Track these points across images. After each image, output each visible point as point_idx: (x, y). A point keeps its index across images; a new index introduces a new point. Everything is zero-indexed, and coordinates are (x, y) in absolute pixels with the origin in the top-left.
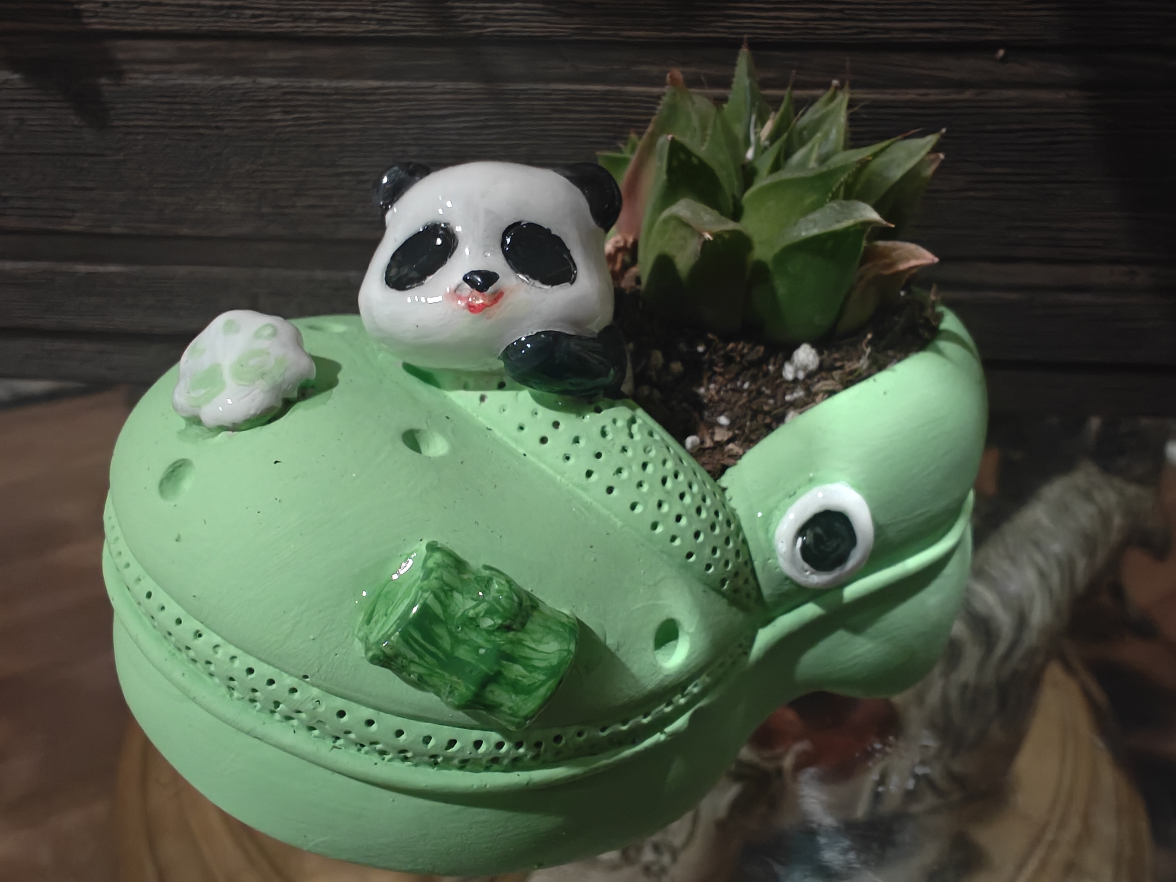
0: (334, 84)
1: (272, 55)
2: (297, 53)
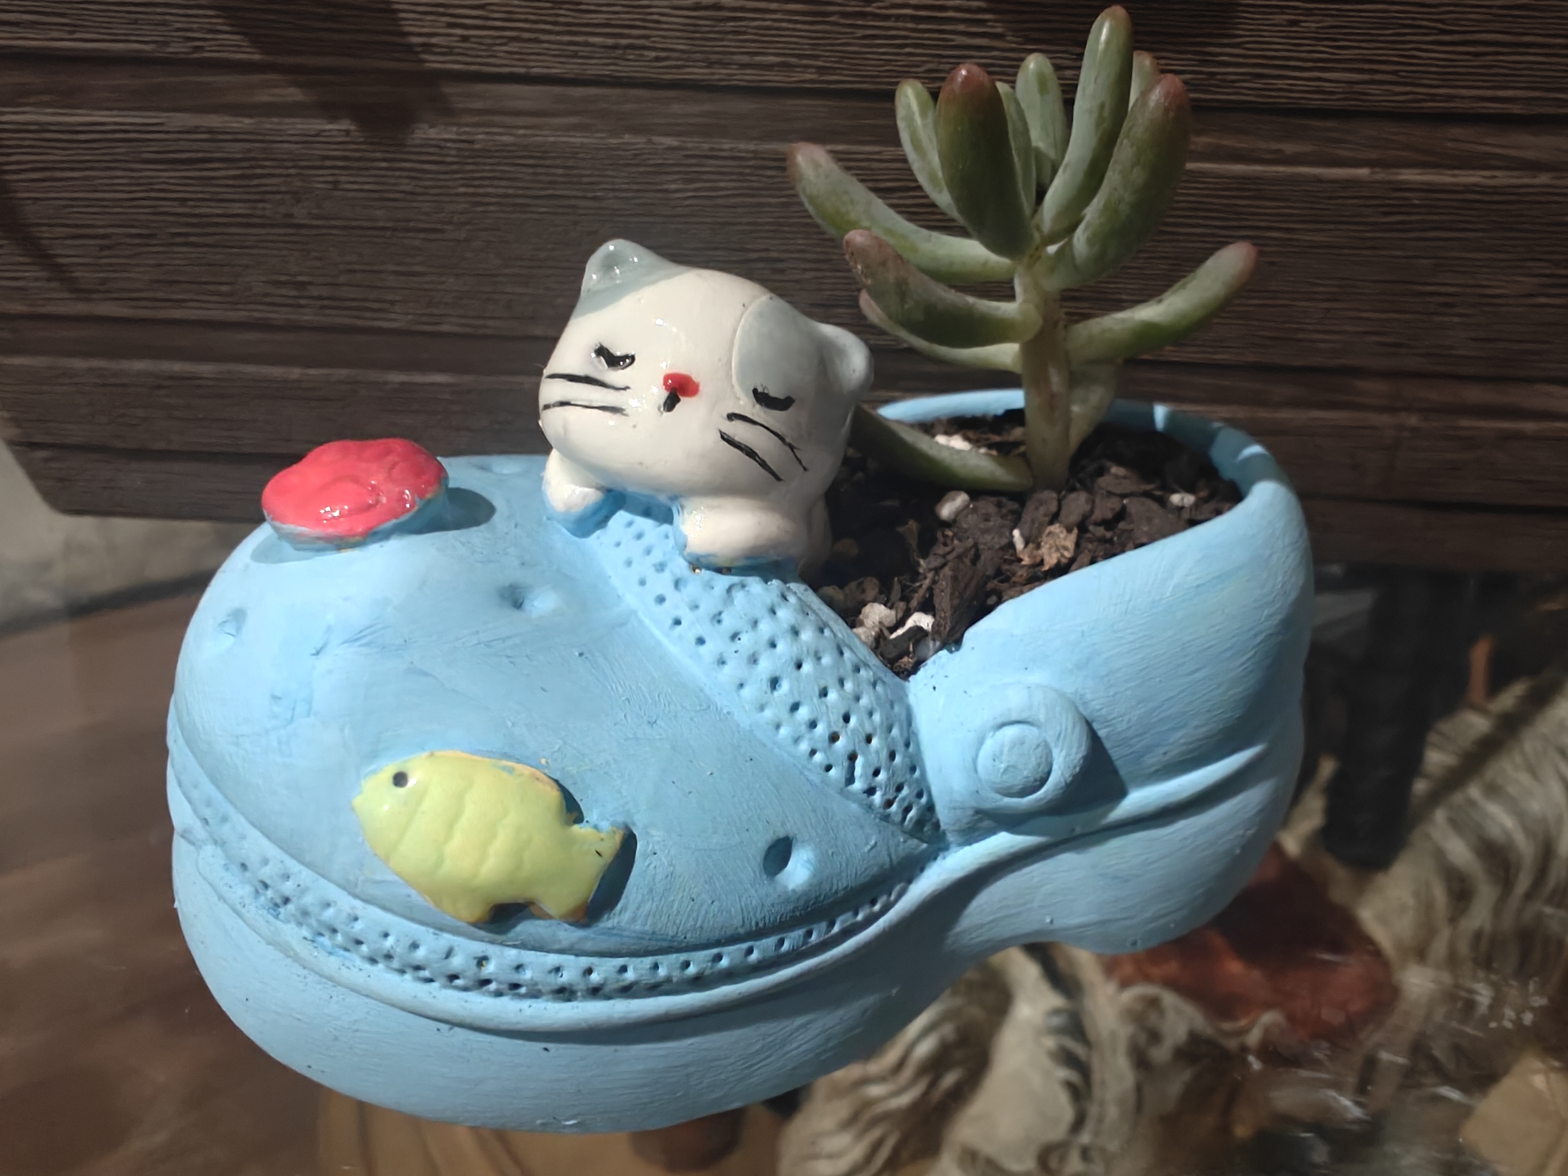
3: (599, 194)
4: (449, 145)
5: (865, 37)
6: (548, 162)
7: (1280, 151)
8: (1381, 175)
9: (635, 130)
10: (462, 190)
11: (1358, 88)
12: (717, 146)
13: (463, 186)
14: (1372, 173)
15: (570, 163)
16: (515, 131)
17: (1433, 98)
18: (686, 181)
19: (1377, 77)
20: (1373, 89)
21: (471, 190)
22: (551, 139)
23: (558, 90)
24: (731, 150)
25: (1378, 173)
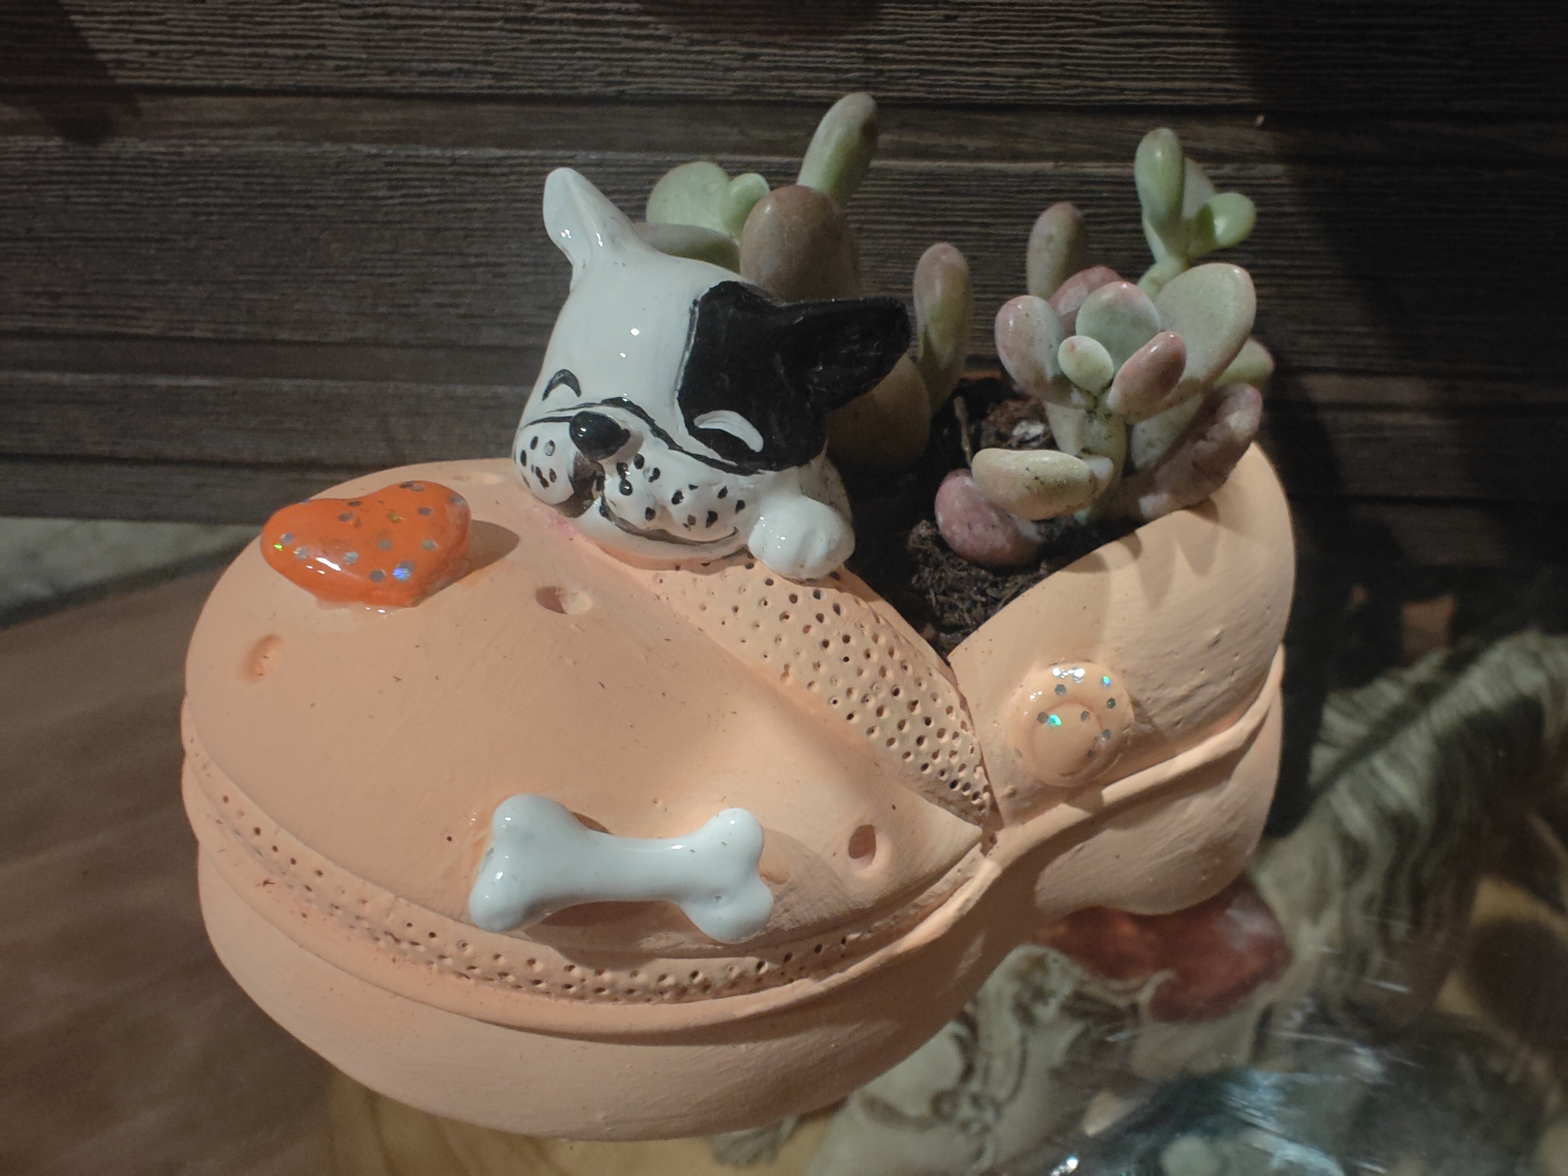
0: (449, 153)
1: (367, 116)
2: (398, 115)
3: (312, 202)
4: (159, 157)
5: (533, 42)
6: (257, 172)
7: (961, 147)
8: (1066, 168)
9: (335, 139)
10: (182, 200)
11: (1026, 82)
12: (411, 153)
13: (182, 196)
14: (1056, 167)
15: (278, 172)
16: (219, 142)
17: (1101, 90)
18: (391, 188)
19: (1044, 70)
20: (1040, 83)
21: (191, 201)
22: (255, 149)
23: (251, 100)
24: (427, 157)
25: (1062, 166)
